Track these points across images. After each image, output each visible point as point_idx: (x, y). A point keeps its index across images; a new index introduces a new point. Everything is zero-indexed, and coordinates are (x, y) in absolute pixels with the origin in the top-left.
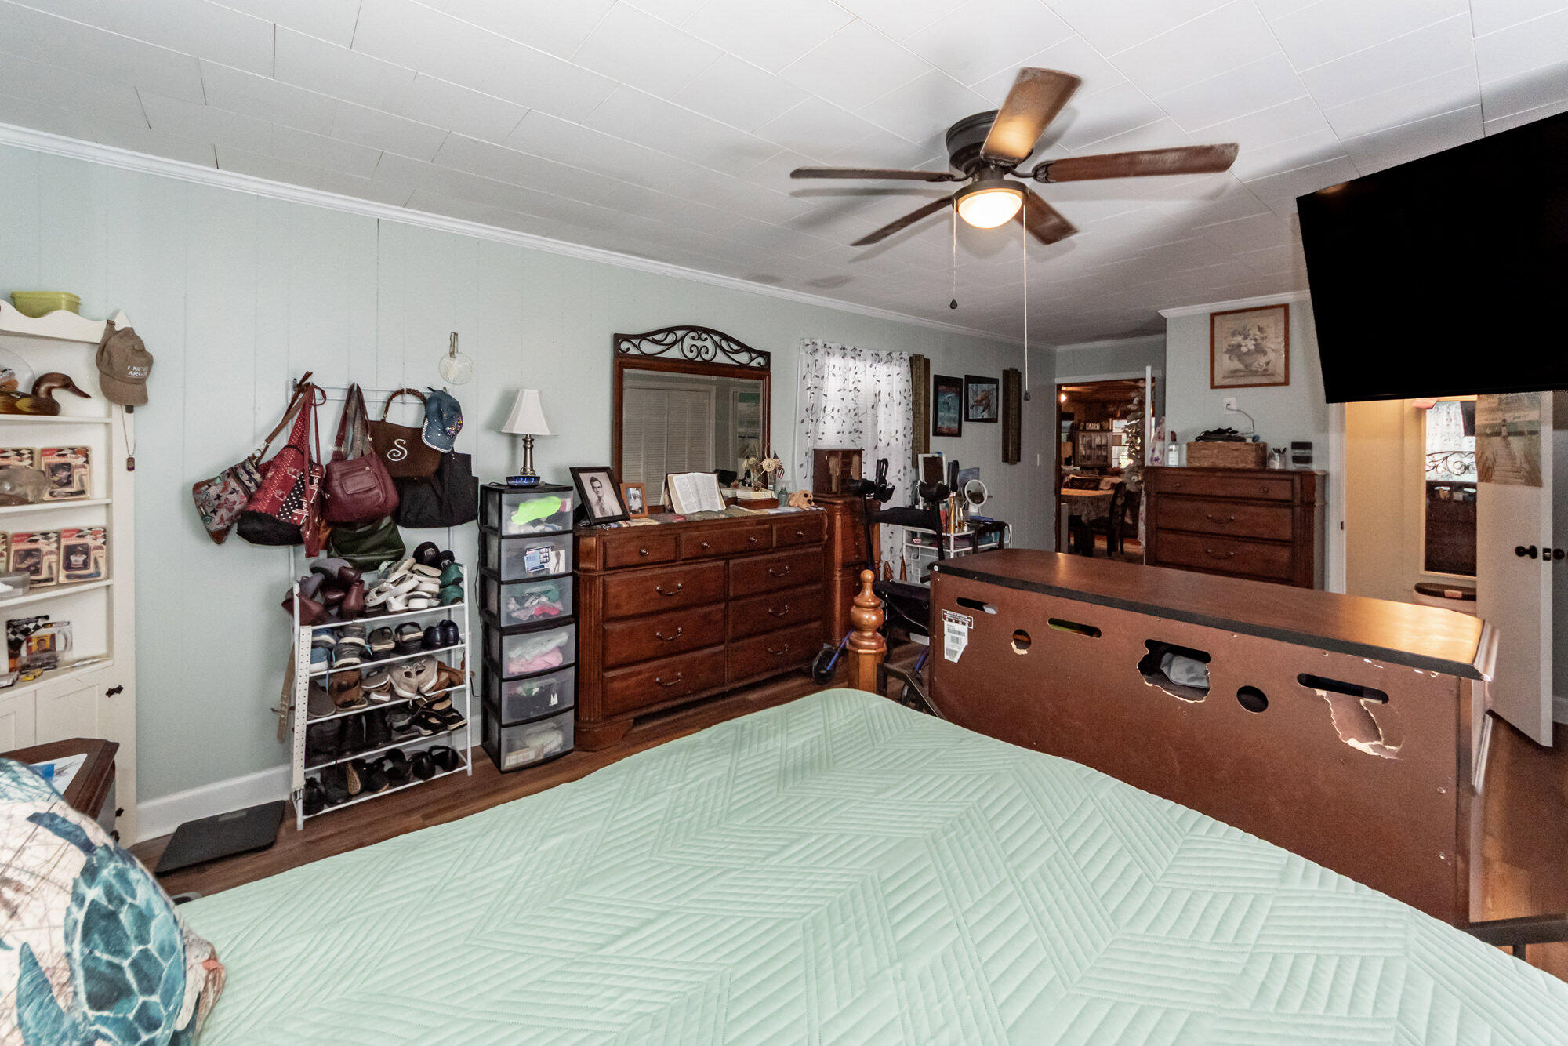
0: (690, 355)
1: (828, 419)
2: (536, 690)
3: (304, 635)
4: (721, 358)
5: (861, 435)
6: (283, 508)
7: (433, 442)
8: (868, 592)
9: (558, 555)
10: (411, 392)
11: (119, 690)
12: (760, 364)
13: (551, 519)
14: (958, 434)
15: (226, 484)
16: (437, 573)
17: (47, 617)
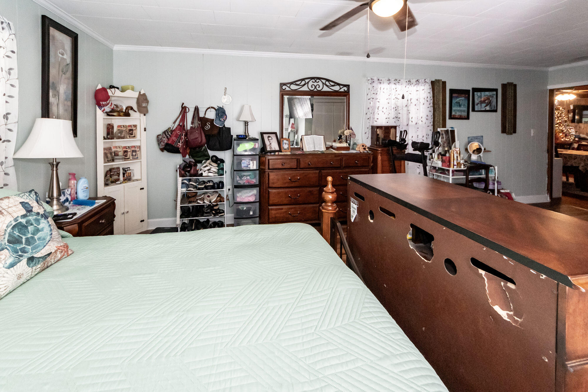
0: (312, 89)
1: (380, 112)
2: (245, 208)
3: (180, 179)
4: (326, 89)
5: (399, 119)
6: (175, 142)
7: (217, 124)
8: (330, 186)
9: (253, 163)
10: (212, 108)
11: (143, 189)
12: (344, 90)
13: (251, 150)
14: (468, 118)
15: (163, 135)
16: (216, 165)
17: (129, 168)
